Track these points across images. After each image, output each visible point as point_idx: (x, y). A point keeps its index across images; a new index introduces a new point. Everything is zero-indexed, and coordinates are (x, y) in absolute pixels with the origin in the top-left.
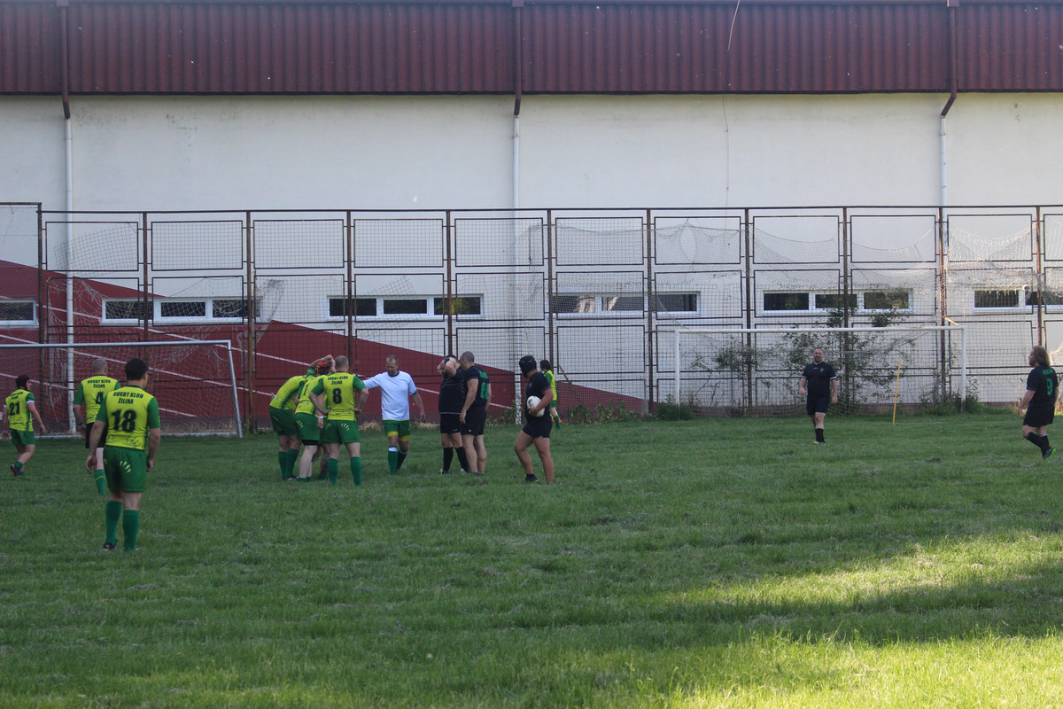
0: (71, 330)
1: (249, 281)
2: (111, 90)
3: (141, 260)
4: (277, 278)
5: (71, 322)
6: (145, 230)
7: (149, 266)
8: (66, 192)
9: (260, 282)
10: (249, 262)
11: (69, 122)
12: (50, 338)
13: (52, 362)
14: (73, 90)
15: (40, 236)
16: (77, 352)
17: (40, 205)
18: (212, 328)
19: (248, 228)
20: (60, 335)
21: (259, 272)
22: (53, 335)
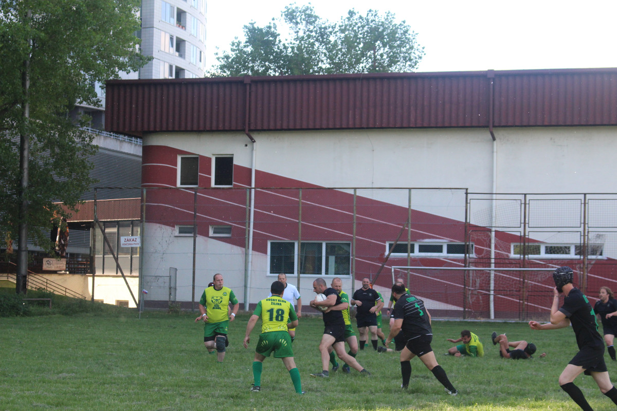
0: (493, 261)
1: (584, 235)
2: (517, 124)
3: (523, 221)
4: (602, 233)
5: (493, 256)
6: (525, 204)
7: (527, 225)
8: (492, 182)
9: (591, 235)
10: (584, 223)
11: (495, 142)
12: (471, 264)
13: (471, 278)
14: (496, 124)
15: (466, 206)
16: (496, 273)
17: (467, 189)
18: (562, 261)
19: (585, 204)
20: (476, 263)
21: (590, 229)
22: (472, 263)
